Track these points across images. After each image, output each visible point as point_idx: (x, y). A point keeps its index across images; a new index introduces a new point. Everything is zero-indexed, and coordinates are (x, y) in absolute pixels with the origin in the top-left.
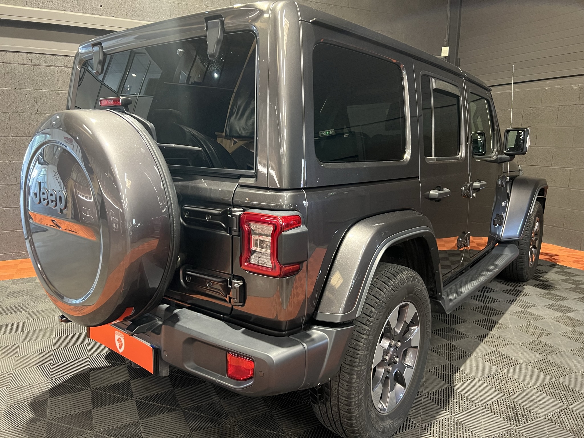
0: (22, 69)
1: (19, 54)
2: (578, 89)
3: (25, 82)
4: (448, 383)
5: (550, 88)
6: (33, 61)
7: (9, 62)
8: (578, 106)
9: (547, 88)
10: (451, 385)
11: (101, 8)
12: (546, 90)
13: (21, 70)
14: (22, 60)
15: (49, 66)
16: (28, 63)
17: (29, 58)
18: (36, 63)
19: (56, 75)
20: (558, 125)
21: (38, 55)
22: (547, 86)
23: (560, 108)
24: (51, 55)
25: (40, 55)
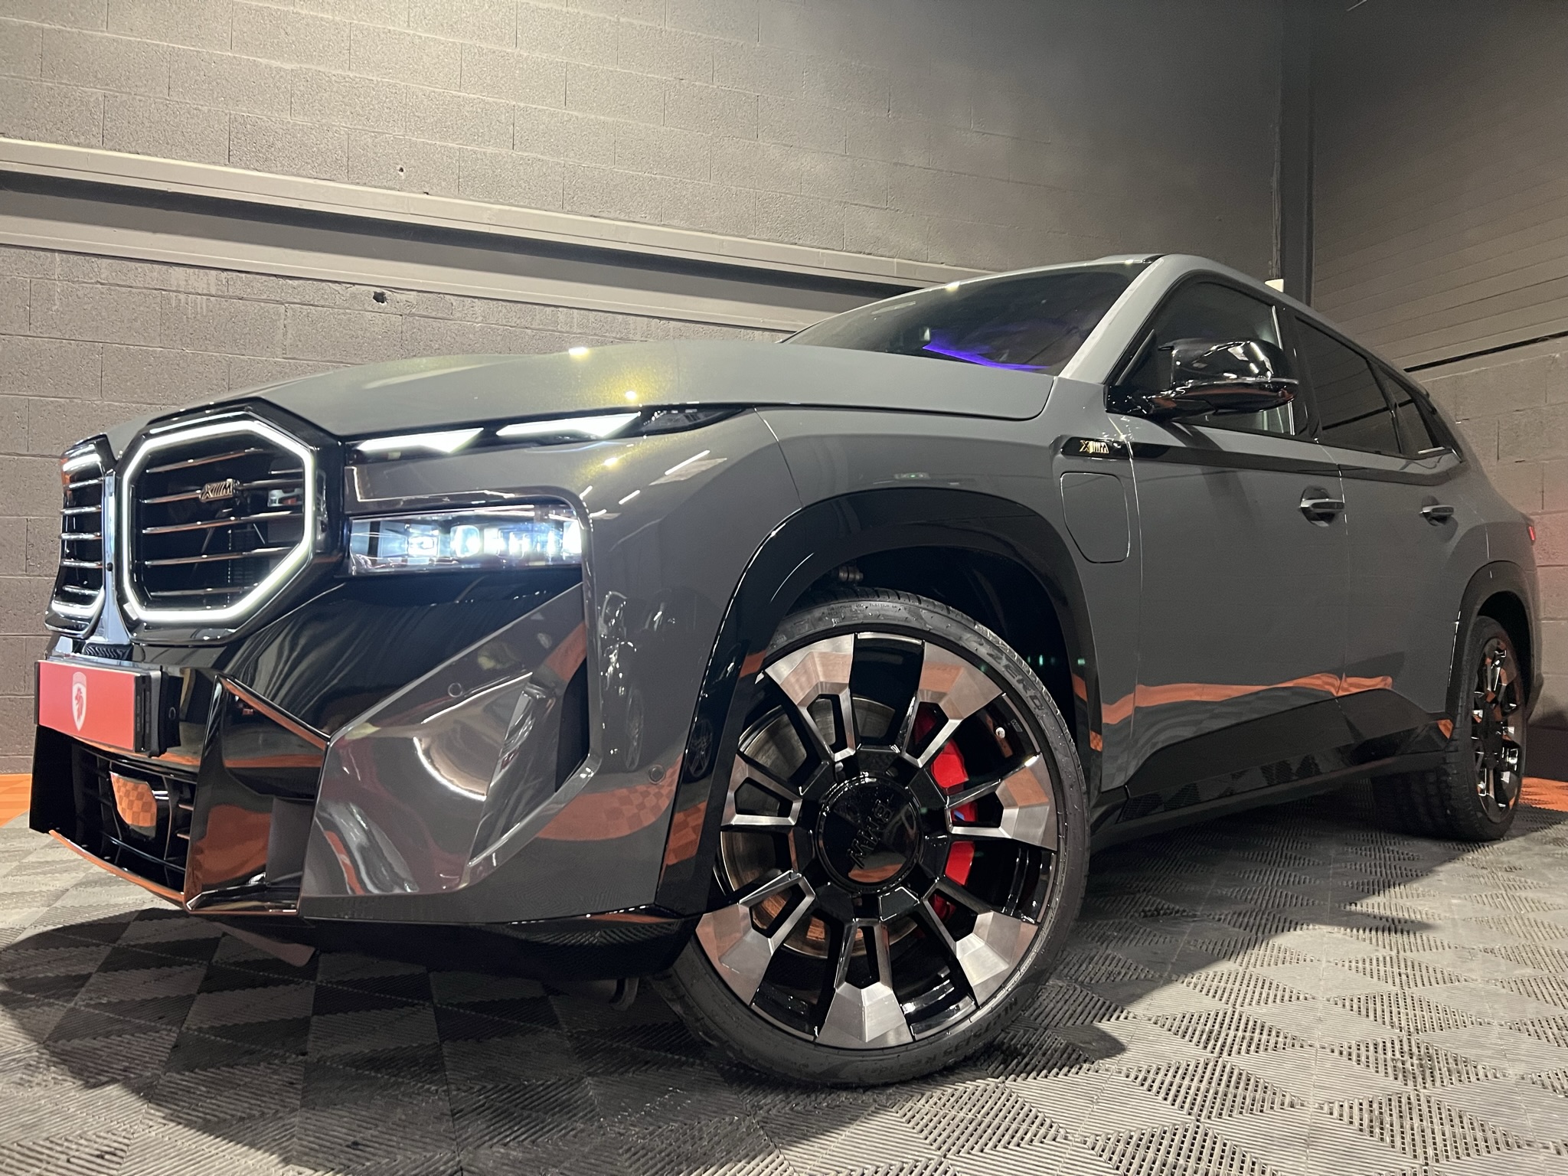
0: (204, 306)
1: (202, 271)
3: (208, 336)
6: (230, 289)
7: (175, 289)
9: (1557, 356)
11: (401, 173)
12: (1554, 360)
13: (201, 308)
14: (205, 286)
15: (266, 301)
16: (220, 293)
17: (222, 281)
18: (237, 293)
19: (282, 321)
21: (243, 275)
22: (1557, 351)
24: (275, 276)
25: (248, 276)
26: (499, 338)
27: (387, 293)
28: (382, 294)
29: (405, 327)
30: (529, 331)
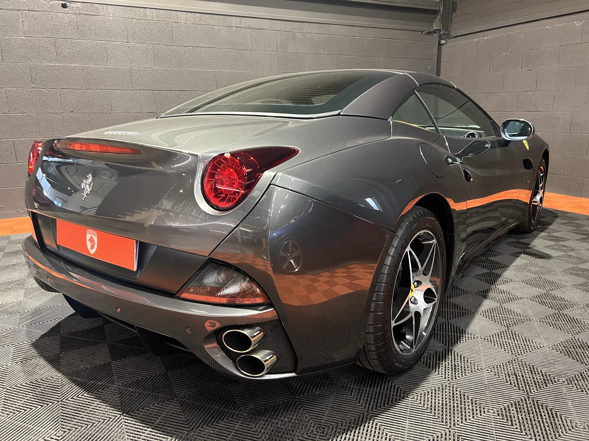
2: (580, 26)
4: (445, 318)
5: (551, 27)
8: (581, 44)
9: (548, 27)
10: (448, 320)
12: (547, 29)
19: (21, 19)
20: (559, 67)
22: (548, 25)
23: (562, 48)
26: (121, 24)
27: (68, 4)
28: (65, 4)
29: (78, 20)
30: (134, 20)
